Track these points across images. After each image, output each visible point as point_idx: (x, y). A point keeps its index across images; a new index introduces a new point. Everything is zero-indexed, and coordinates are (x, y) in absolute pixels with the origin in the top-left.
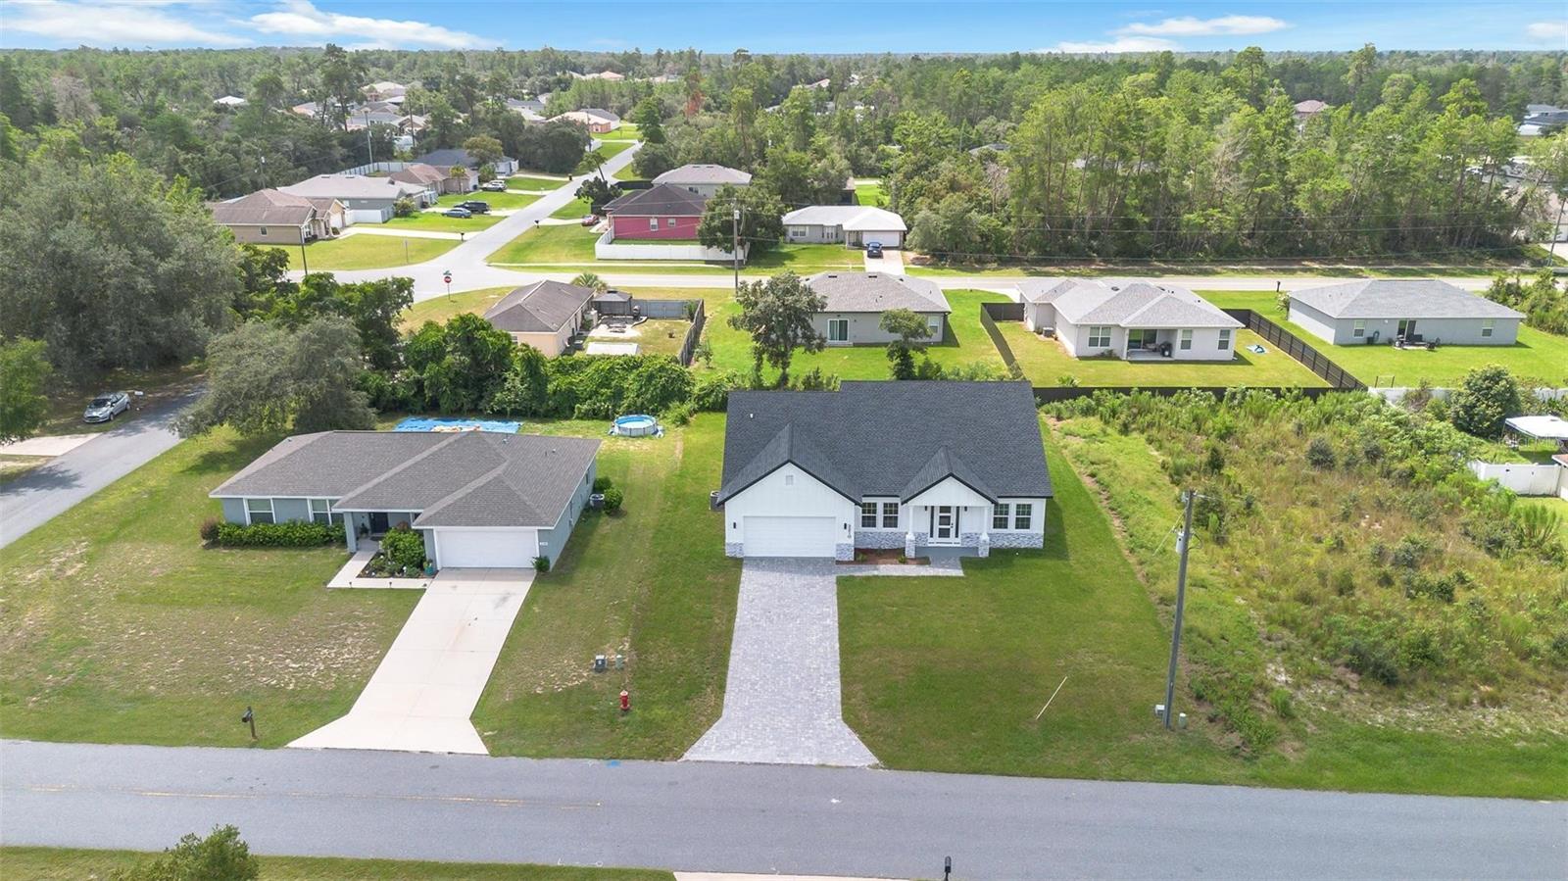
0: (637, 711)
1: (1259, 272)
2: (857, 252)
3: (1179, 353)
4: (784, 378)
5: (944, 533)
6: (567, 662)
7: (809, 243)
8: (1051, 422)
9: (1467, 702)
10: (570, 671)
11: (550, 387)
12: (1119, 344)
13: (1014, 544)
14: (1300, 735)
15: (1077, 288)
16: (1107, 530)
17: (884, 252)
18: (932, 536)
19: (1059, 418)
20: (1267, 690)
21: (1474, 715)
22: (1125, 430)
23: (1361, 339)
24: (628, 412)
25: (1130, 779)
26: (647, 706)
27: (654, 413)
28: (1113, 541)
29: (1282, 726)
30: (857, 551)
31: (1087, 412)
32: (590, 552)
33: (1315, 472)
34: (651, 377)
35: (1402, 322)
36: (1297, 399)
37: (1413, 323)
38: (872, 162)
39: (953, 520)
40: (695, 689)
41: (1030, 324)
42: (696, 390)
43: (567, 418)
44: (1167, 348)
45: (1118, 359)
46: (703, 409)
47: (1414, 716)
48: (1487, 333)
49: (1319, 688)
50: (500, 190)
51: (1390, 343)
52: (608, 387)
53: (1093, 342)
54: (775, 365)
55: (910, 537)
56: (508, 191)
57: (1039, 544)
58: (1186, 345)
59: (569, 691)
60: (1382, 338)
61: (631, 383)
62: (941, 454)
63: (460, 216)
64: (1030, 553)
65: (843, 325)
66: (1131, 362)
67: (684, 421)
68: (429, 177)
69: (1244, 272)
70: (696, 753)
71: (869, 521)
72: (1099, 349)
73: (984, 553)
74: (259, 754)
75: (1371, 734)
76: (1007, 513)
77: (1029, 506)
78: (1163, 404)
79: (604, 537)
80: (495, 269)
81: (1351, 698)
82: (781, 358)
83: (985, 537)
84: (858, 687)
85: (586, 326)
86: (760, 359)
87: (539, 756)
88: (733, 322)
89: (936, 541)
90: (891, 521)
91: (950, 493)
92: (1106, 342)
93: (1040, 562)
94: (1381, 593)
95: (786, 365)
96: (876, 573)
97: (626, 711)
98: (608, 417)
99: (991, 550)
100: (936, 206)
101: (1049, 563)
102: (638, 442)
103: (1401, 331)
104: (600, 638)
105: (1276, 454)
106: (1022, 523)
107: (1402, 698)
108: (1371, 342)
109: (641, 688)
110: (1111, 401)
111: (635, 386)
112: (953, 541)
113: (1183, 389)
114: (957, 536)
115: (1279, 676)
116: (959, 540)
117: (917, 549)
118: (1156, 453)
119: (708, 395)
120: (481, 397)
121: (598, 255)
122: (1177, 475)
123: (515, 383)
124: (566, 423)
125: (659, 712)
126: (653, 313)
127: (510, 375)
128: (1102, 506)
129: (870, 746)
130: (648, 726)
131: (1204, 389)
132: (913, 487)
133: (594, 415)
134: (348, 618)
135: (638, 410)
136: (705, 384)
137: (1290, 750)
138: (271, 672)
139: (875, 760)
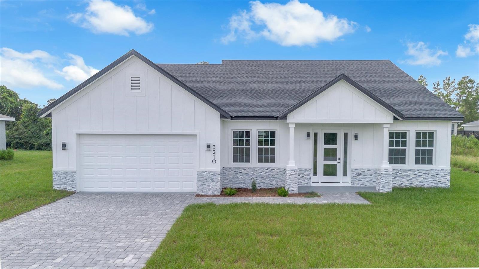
5: (330, 171)
13: (415, 183)
18: (315, 174)
39: (340, 154)
71: (241, 155)
76: (404, 144)
77: (431, 135)
89: (321, 181)
90: (267, 155)
106: (424, 157)
112: (341, 181)
114: (345, 174)
116: (348, 179)
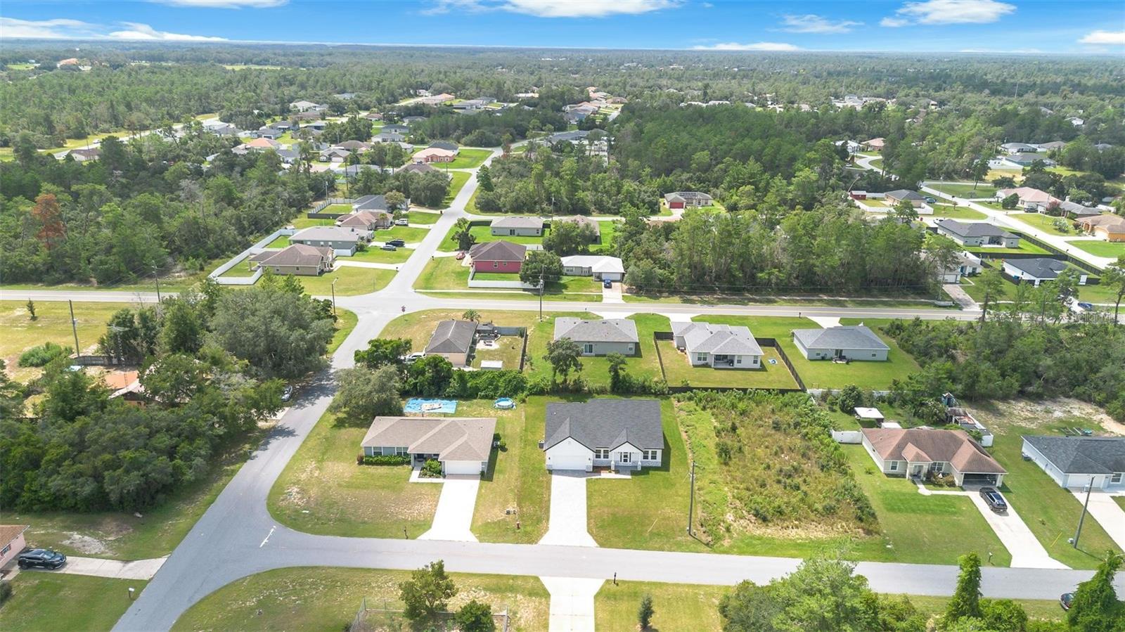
0: (522, 528)
1: (796, 301)
2: (598, 284)
3: (736, 365)
4: (565, 380)
5: (625, 461)
6: (496, 510)
7: (575, 276)
8: (675, 403)
9: (788, 527)
10: (497, 514)
11: (469, 385)
12: (711, 361)
13: (650, 465)
14: (731, 537)
15: (696, 329)
16: (686, 459)
17: (613, 284)
19: (679, 401)
20: (724, 522)
21: (788, 531)
22: (704, 408)
23: (819, 357)
24: (500, 396)
25: (674, 551)
26: (525, 526)
27: (511, 397)
28: (687, 463)
29: (727, 535)
30: (594, 467)
31: (690, 399)
32: (497, 467)
33: (773, 432)
34: (510, 381)
35: (837, 350)
36: (777, 394)
37: (841, 351)
38: (609, 205)
39: (628, 457)
40: (539, 521)
41: (675, 344)
42: (528, 386)
43: (475, 398)
44: (732, 362)
45: (710, 367)
46: (531, 394)
47: (770, 531)
48: (874, 355)
49: (742, 521)
50: (406, 225)
51: (831, 359)
52: (492, 385)
53: (699, 359)
54: (561, 374)
55: (613, 463)
56: (410, 225)
57: (660, 465)
58: (739, 362)
59: (499, 521)
60: (828, 357)
61: (501, 383)
62: (625, 431)
63: (390, 250)
64: (656, 469)
65: (591, 346)
66: (715, 369)
67: (524, 401)
68: (369, 220)
69: (788, 301)
70: (542, 542)
71: (598, 456)
72: (702, 362)
73: (639, 469)
74: (409, 541)
75: (753, 537)
76: (648, 454)
77: (656, 451)
78: (721, 396)
79: (501, 460)
80: (419, 295)
81: (751, 525)
82: (564, 372)
83: (640, 463)
84: (592, 521)
85: (474, 342)
86: (555, 372)
87: (494, 542)
88: (545, 358)
89: (622, 463)
90: (606, 456)
91: (627, 448)
92: (705, 359)
93: (659, 472)
94: (776, 486)
95: (566, 375)
96: (598, 477)
97: (519, 528)
98: (492, 398)
99: (642, 467)
100: (638, 263)
101: (662, 473)
102: (506, 412)
103: (836, 354)
104: (507, 501)
105: (761, 422)
106: (654, 457)
107: (767, 525)
108: (823, 359)
109: (522, 520)
110: (702, 394)
111: (503, 385)
112: (628, 464)
113: (730, 389)
114: (630, 462)
115: (729, 517)
117: (616, 466)
118: (714, 420)
119: (533, 388)
120: (440, 389)
121: (469, 285)
122: (718, 433)
123: (454, 384)
124: (475, 401)
125: (529, 529)
126: (503, 333)
127: (452, 380)
128: (687, 447)
129: (596, 540)
130: (526, 533)
131: (738, 389)
132: (614, 445)
133: (486, 397)
134: (421, 494)
135: (505, 396)
136: (532, 383)
137: (726, 543)
138: (402, 514)
139: (597, 545)
